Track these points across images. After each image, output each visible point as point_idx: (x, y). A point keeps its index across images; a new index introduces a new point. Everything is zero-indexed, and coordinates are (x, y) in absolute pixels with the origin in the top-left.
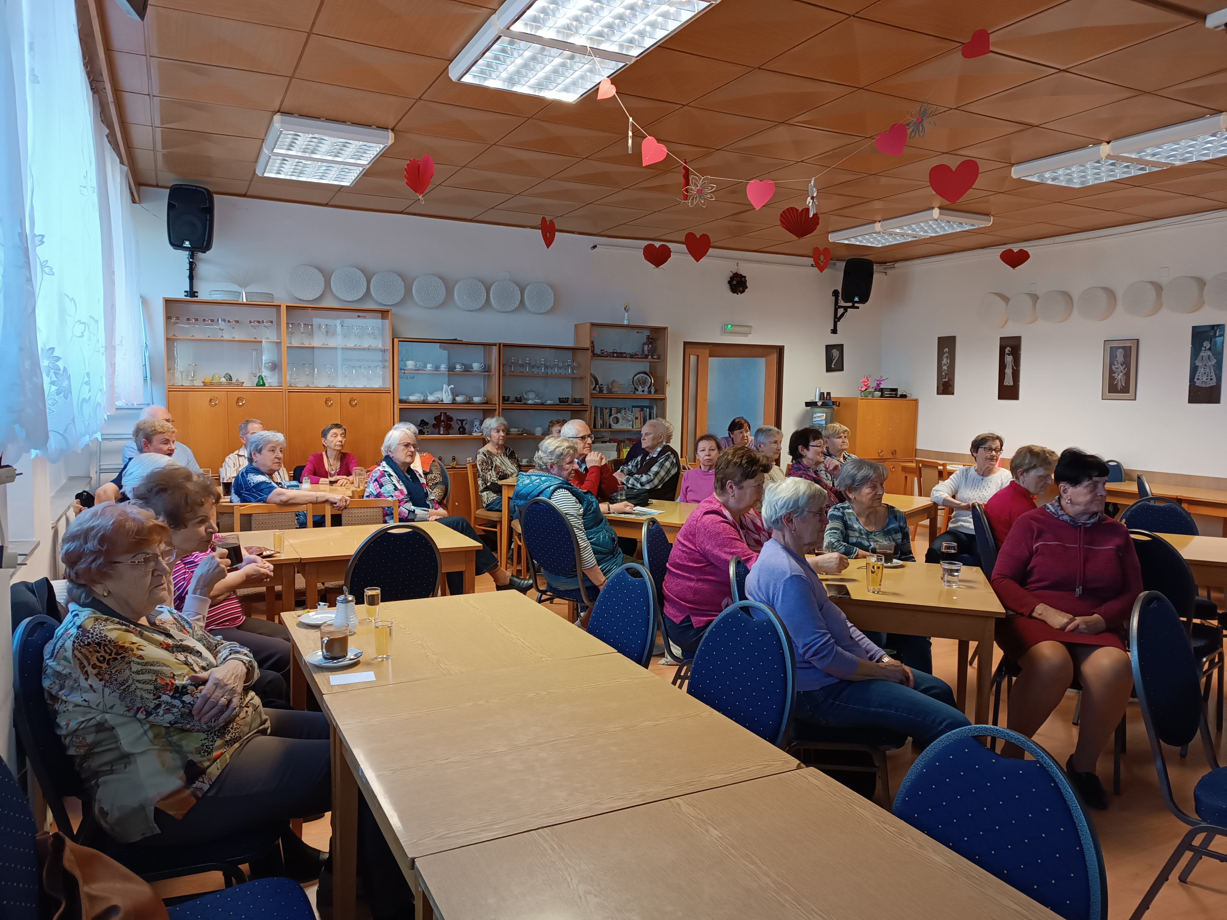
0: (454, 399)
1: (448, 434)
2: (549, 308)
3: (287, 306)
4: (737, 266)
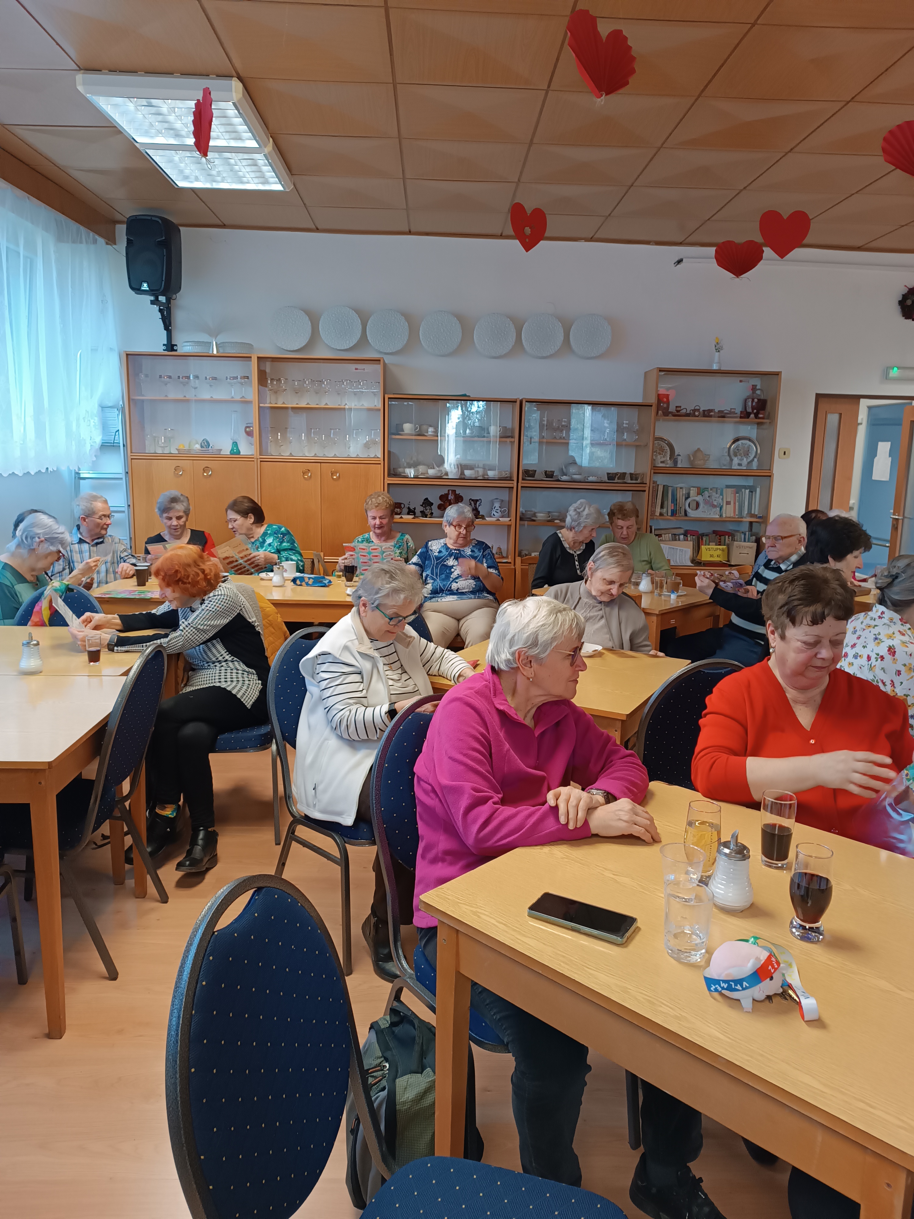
0: (462, 473)
2: (604, 349)
3: (258, 358)
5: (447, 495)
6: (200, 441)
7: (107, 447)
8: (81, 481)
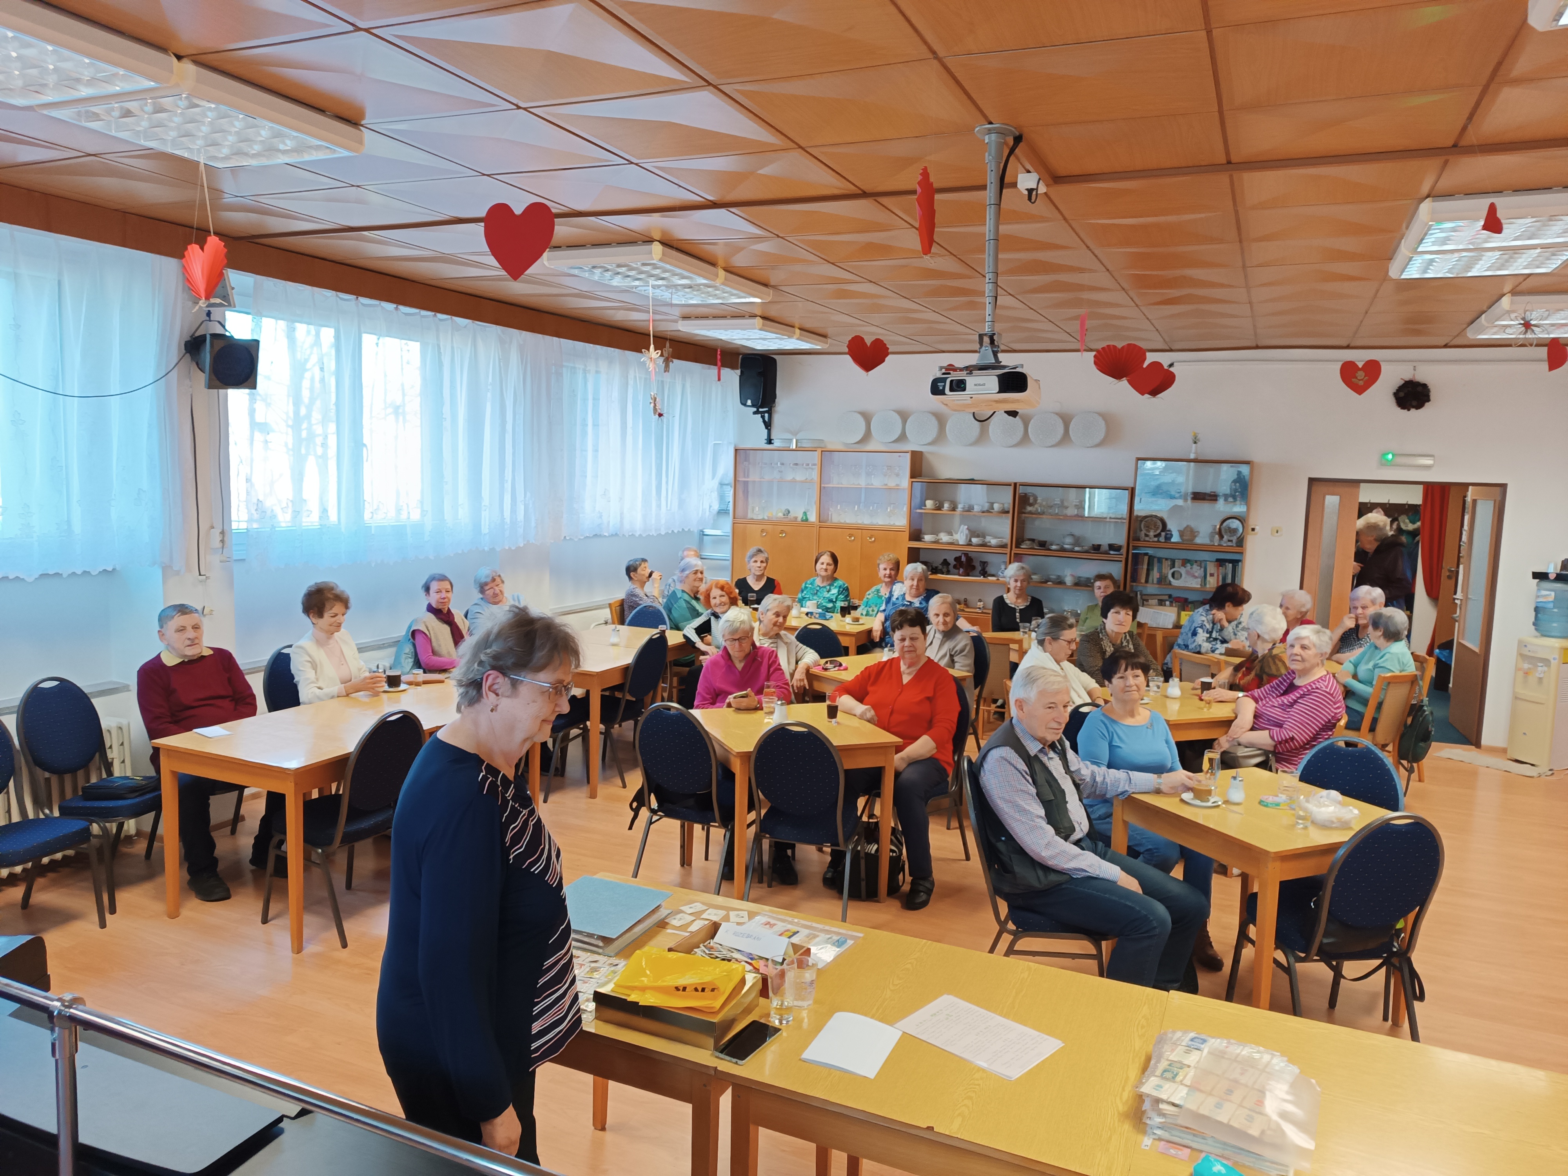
1: (968, 575)
2: (1097, 441)
3: (821, 449)
4: (1415, 370)
5: (960, 557)
6: (784, 510)
7: (722, 512)
8: (705, 537)
